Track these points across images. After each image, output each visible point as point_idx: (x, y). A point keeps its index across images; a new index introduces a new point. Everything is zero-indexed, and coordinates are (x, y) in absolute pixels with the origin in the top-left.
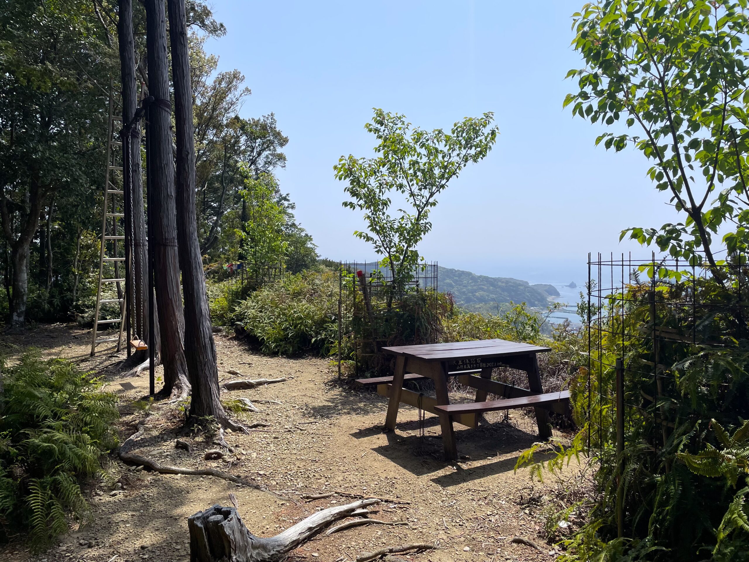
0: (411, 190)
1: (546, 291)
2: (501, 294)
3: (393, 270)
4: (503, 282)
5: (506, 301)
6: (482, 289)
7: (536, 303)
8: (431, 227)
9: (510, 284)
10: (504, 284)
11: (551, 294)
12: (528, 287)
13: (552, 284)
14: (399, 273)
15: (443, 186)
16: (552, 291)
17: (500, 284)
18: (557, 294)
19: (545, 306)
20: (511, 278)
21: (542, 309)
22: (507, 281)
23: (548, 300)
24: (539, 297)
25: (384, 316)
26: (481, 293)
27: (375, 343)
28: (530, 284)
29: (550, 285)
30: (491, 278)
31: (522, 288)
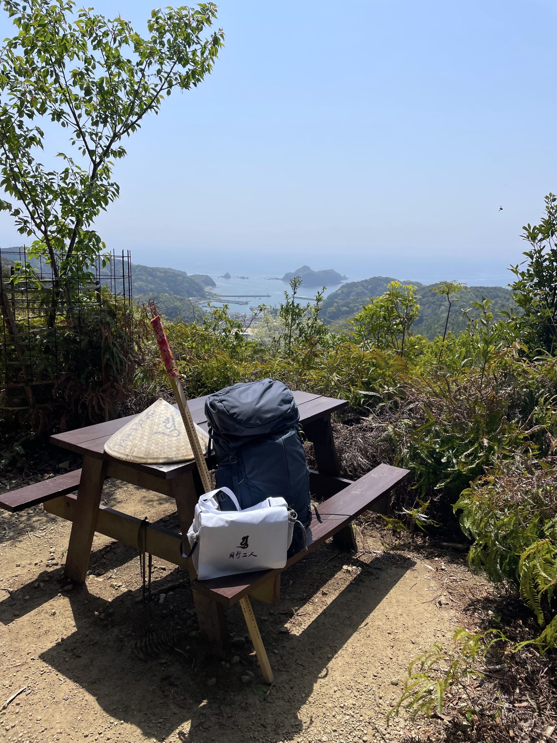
0: (78, 125)
1: (203, 281)
2: (160, 284)
3: (53, 264)
4: (161, 272)
5: (165, 291)
6: (141, 280)
7: (194, 293)
8: (118, 191)
9: (169, 274)
10: (162, 274)
11: (208, 285)
12: (186, 278)
13: (209, 275)
14: (64, 268)
15: (132, 126)
16: (210, 282)
17: (158, 274)
18: (213, 285)
19: (203, 296)
20: (169, 269)
21: (200, 300)
22: (166, 271)
23: (205, 290)
24: (197, 288)
25: (42, 344)
26: (140, 283)
27: (28, 389)
28: (188, 275)
29: (207, 276)
30: (150, 268)
31: (180, 278)
